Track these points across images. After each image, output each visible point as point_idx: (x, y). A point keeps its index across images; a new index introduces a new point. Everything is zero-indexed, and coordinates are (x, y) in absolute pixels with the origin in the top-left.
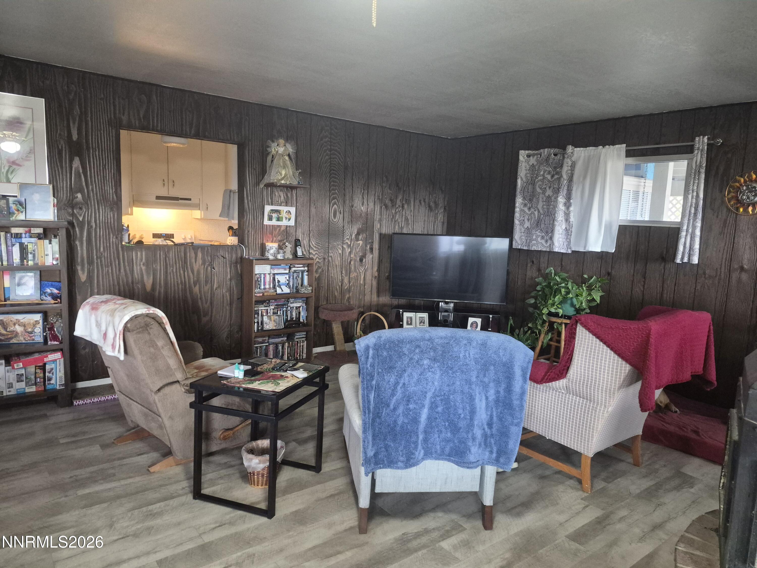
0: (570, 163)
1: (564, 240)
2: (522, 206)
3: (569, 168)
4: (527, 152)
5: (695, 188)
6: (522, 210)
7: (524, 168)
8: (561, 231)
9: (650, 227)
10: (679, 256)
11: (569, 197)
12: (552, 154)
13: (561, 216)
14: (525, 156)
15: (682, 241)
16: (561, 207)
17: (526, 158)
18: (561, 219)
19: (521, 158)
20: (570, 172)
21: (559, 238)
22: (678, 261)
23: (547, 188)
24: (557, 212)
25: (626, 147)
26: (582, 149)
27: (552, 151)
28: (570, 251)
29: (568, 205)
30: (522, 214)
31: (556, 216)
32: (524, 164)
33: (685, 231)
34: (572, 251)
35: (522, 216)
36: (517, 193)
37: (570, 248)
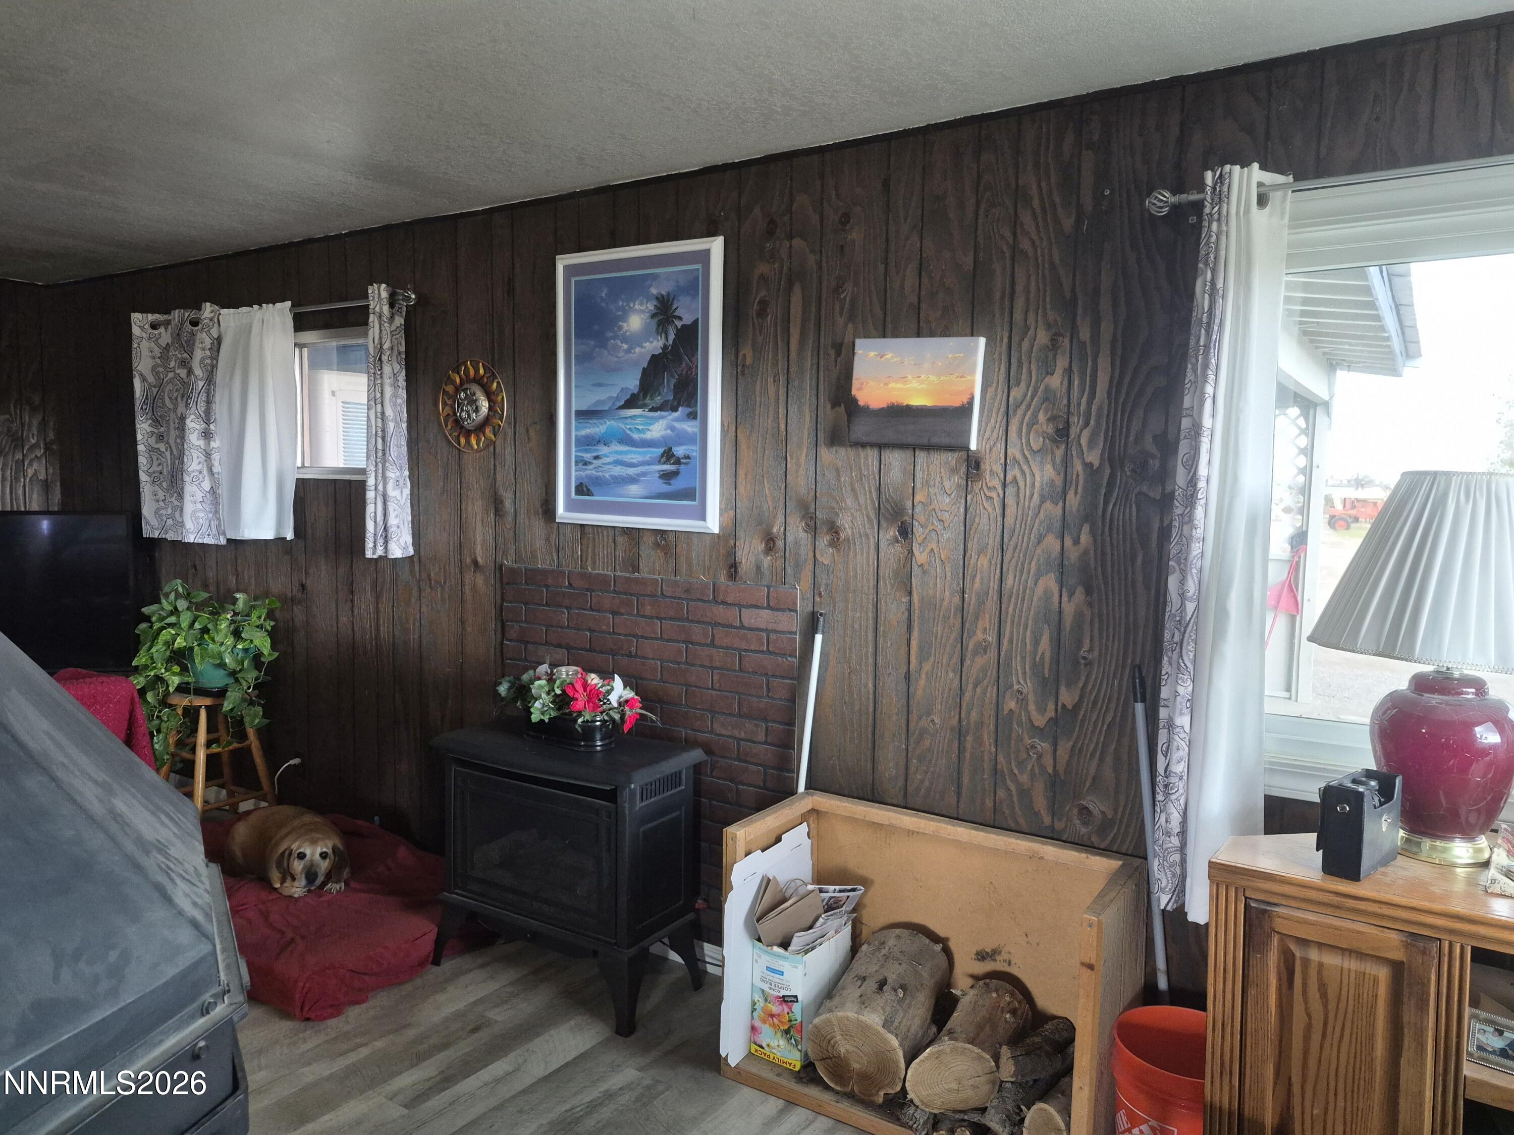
0: (208, 342)
1: (210, 515)
2: (152, 441)
3: (208, 353)
4: (151, 317)
5: (378, 395)
6: (151, 450)
7: (145, 353)
8: (199, 496)
9: (350, 481)
10: (369, 544)
11: (208, 418)
12: (187, 323)
13: (196, 461)
14: (146, 327)
15: (370, 509)
16: (194, 439)
17: (150, 330)
18: (199, 467)
19: (136, 330)
20: (208, 361)
21: (194, 511)
22: (369, 554)
23: (179, 399)
24: (187, 452)
25: (293, 306)
26: (232, 310)
27: (187, 314)
28: (223, 542)
29: (207, 435)
30: (154, 458)
31: (185, 460)
32: (145, 345)
33: (373, 488)
34: (229, 540)
35: (155, 463)
36: (136, 408)
37: (224, 534)
